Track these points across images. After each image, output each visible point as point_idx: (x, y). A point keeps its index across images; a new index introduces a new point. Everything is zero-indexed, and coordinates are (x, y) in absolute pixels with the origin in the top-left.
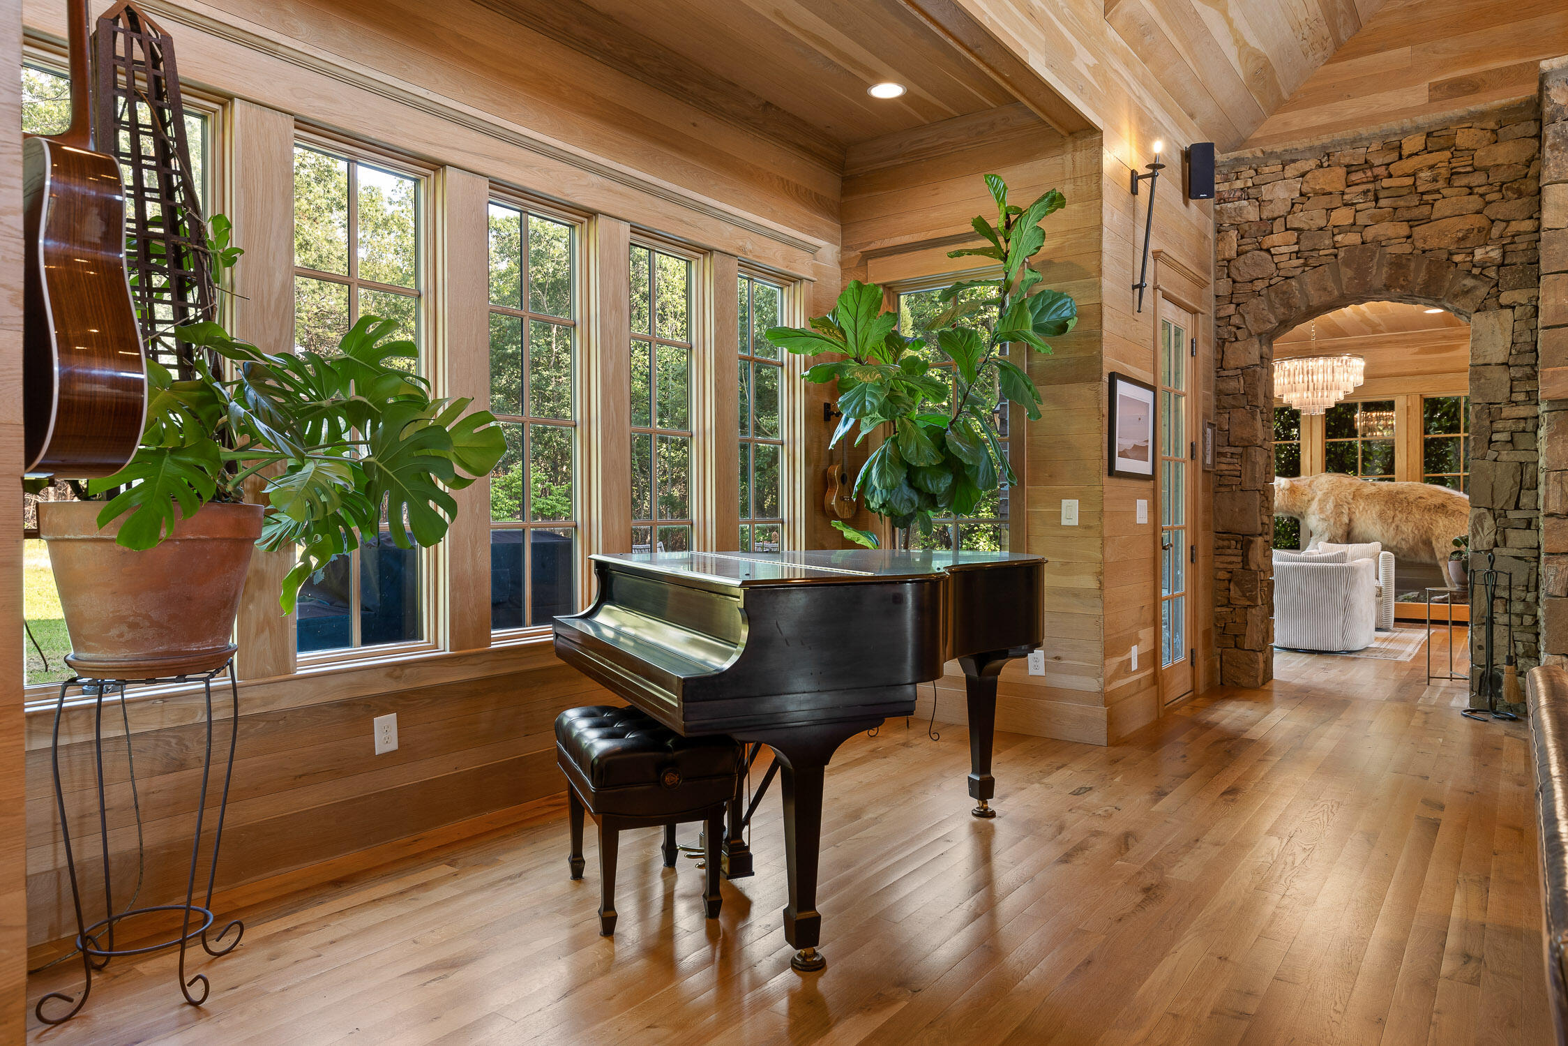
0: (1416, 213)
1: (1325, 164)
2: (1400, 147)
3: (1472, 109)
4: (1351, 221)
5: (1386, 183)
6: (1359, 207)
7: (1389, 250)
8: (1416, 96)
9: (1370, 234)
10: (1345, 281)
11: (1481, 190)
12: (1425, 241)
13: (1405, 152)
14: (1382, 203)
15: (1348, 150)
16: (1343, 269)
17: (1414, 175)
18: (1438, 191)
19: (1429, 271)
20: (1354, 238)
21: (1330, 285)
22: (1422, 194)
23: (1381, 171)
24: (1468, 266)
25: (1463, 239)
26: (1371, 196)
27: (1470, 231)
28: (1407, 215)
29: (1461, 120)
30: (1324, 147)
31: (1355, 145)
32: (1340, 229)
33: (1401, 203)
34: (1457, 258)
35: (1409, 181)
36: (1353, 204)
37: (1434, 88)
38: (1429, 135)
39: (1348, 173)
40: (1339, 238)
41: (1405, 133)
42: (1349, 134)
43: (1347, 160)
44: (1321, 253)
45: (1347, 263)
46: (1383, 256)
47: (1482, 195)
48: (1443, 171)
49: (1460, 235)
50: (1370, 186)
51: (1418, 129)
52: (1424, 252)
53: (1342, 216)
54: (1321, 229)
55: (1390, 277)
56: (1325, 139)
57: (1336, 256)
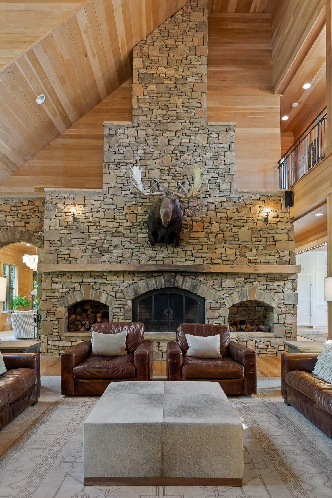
0: (26, 220)
1: (5, 203)
2: (23, 202)
3: (38, 196)
4: (11, 220)
5: (20, 211)
6: (13, 216)
7: (20, 229)
8: (32, 190)
9: (16, 224)
10: (9, 236)
11: (40, 217)
12: (28, 228)
13: (24, 204)
14: (19, 216)
15: (11, 201)
16: (9, 233)
17: (26, 210)
18: (31, 216)
19: (29, 236)
20: (11, 225)
21: (6, 237)
22: (28, 216)
23: (18, 208)
24: (37, 236)
25: (36, 229)
26: (16, 214)
27: (37, 227)
28: (24, 221)
29: (36, 198)
30: (5, 199)
31: (13, 200)
32: (8, 222)
33: (23, 217)
34: (35, 234)
35: (25, 212)
36: (12, 216)
37: (36, 188)
38: (29, 201)
39: (11, 207)
40: (8, 224)
41: (24, 199)
42: (11, 196)
43: (10, 203)
44: (4, 227)
45: (10, 231)
46: (18, 230)
47: (41, 219)
48: (32, 211)
49: (36, 228)
50: (16, 211)
51: (27, 199)
52: (28, 231)
53: (9, 218)
54: (4, 221)
55: (20, 236)
56: (5, 197)
57: (8, 229)
